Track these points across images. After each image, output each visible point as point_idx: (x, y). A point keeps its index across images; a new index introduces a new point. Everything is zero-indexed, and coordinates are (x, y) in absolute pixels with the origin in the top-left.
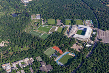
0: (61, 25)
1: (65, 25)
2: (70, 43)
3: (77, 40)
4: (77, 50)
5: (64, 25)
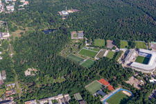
0: (114, 48)
2: (124, 75)
3: (136, 72)
4: (136, 86)
5: (117, 49)
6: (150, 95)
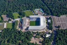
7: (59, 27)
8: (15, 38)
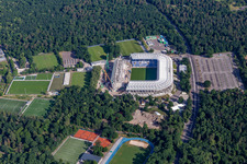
0: (79, 65)
1: (89, 62)
2: (121, 111)
3: (141, 99)
4: (150, 125)
5: (86, 65)
6: (182, 135)
7: (206, 84)
8: (91, 111)
